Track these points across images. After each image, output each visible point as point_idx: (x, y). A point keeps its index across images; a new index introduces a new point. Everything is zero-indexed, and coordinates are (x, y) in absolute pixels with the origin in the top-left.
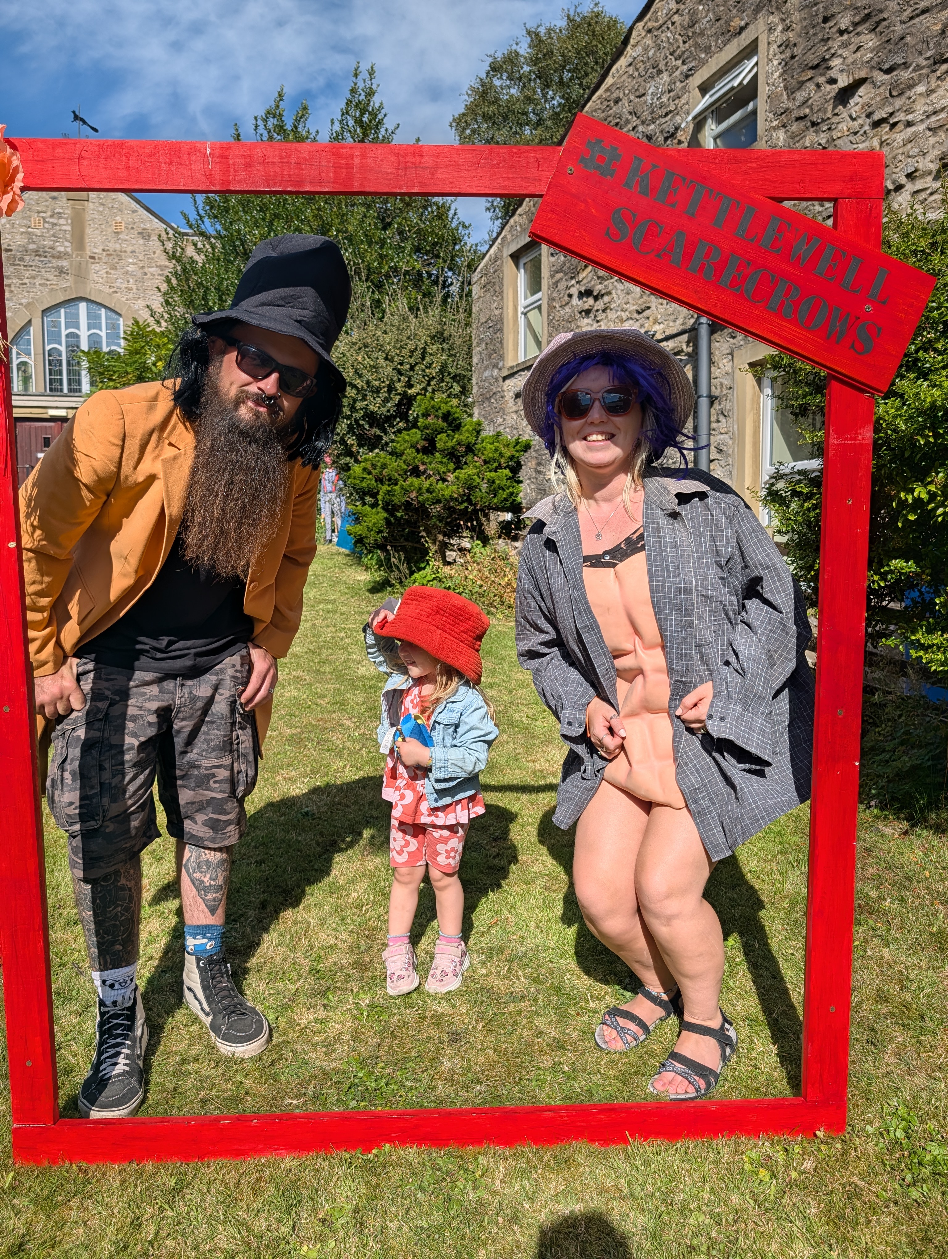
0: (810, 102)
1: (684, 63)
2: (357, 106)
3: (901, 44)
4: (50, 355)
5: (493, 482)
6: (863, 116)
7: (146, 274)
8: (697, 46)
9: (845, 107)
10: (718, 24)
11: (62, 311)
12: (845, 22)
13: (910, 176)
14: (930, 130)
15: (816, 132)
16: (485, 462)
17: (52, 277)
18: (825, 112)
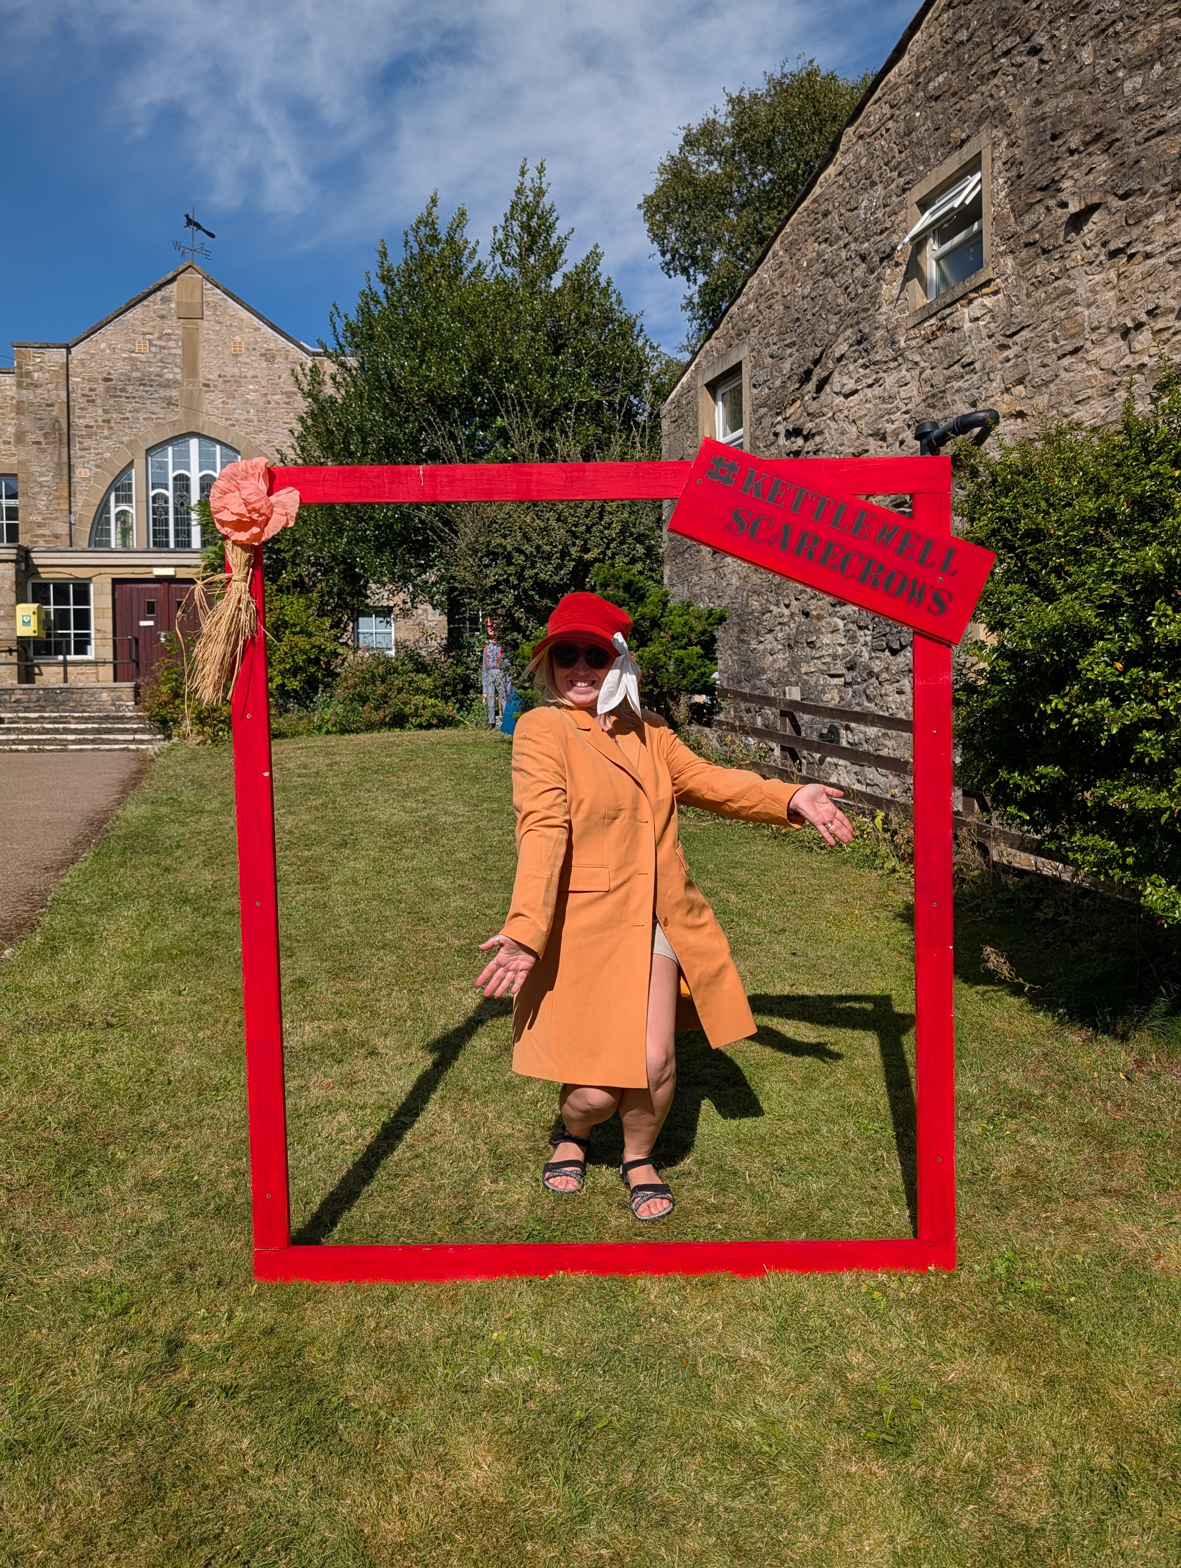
0: (1040, 226)
1: (900, 175)
2: (523, 210)
3: (1136, 168)
4: (154, 502)
5: (682, 661)
6: (1099, 244)
7: (269, 402)
8: (914, 156)
9: (1077, 234)
10: (937, 133)
11: (170, 449)
12: (1075, 141)
13: (1150, 313)
14: (1171, 263)
15: (1047, 259)
16: (673, 638)
17: (158, 410)
18: (1057, 239)
